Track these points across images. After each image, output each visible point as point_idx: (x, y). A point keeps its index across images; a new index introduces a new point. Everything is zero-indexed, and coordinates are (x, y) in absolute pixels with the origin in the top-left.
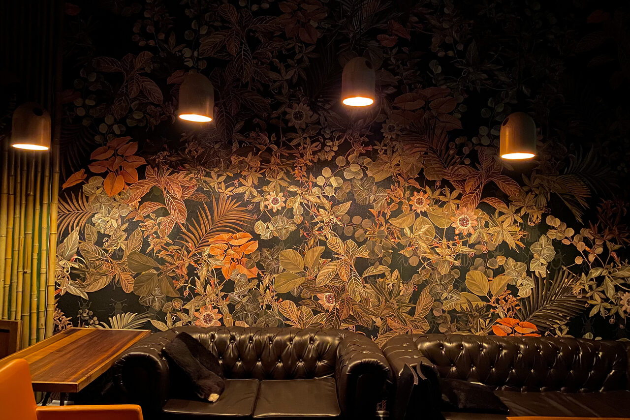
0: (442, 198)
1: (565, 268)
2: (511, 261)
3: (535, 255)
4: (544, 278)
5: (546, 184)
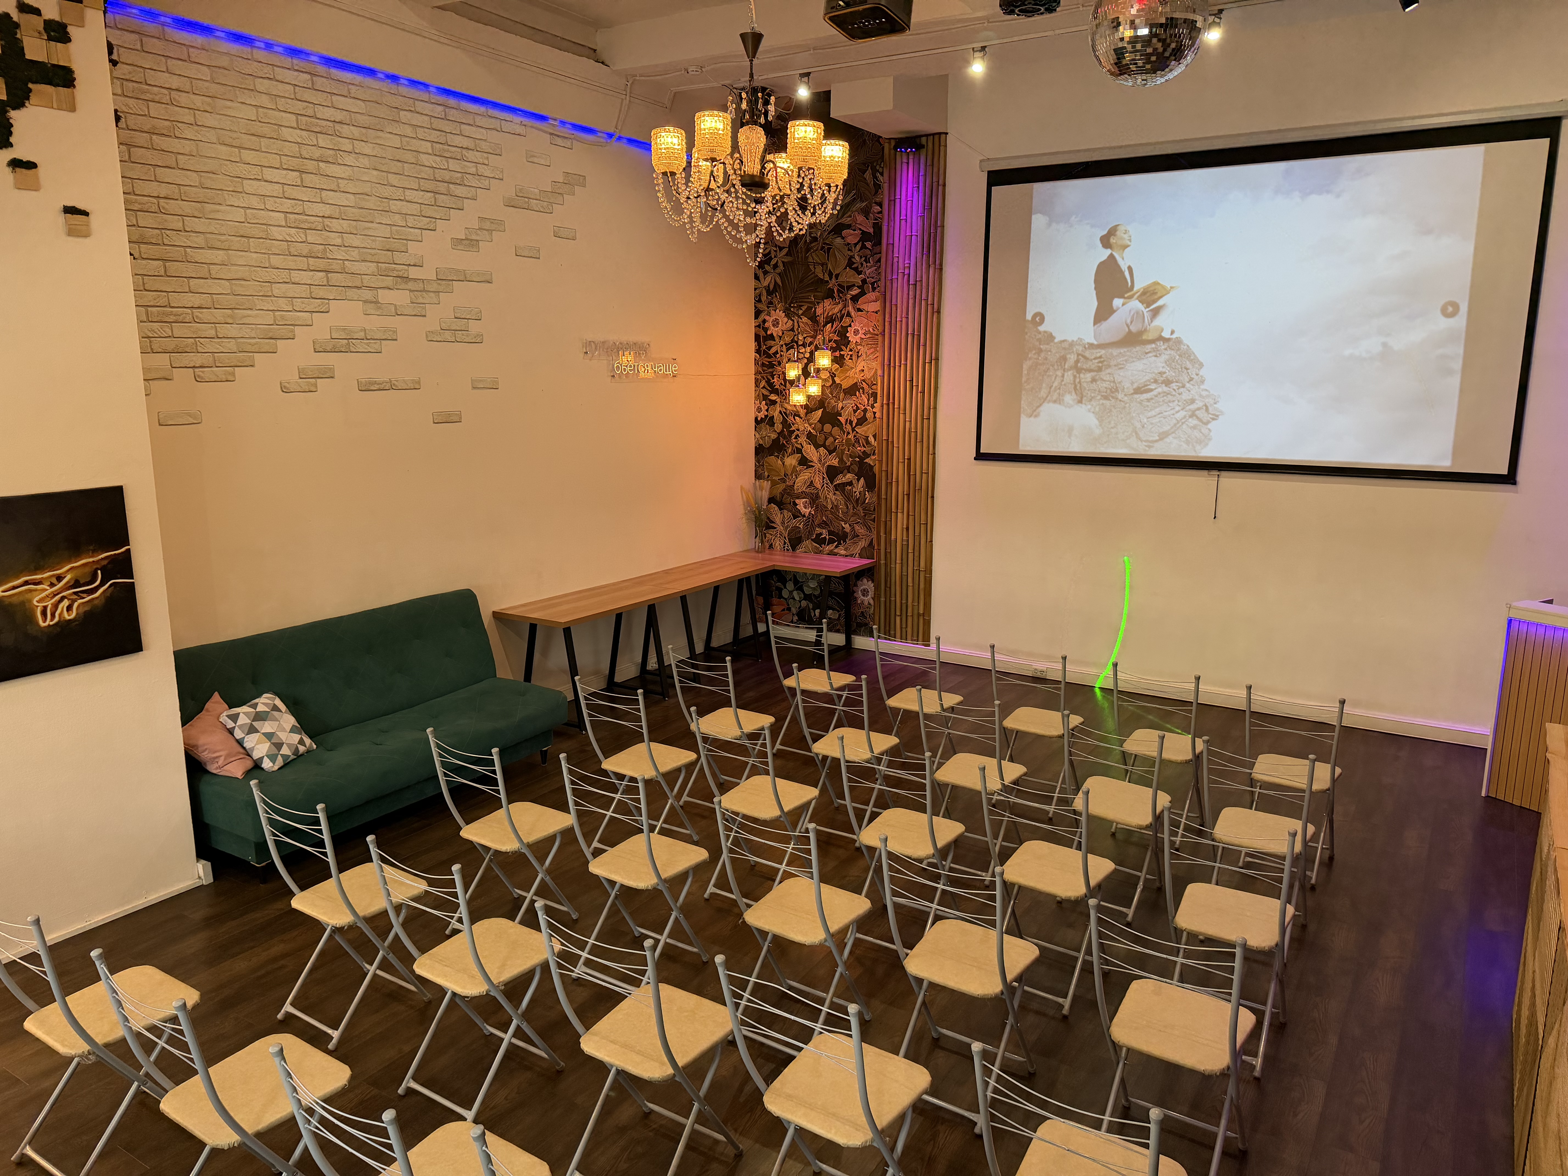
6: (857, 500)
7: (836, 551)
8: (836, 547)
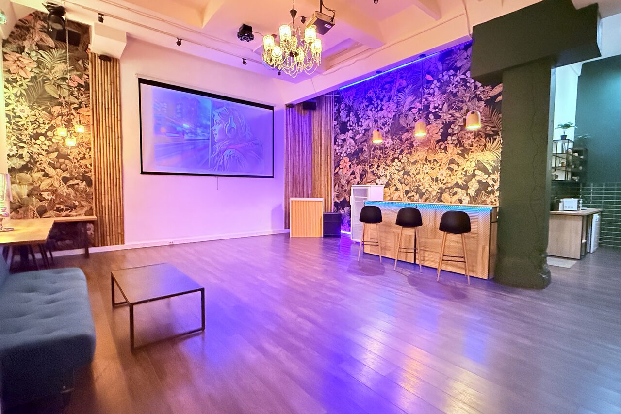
0: (434, 167)
1: (483, 192)
2: (460, 190)
3: (470, 187)
4: (473, 197)
5: (475, 157)
6: (82, 191)
7: (70, 214)
8: (70, 212)
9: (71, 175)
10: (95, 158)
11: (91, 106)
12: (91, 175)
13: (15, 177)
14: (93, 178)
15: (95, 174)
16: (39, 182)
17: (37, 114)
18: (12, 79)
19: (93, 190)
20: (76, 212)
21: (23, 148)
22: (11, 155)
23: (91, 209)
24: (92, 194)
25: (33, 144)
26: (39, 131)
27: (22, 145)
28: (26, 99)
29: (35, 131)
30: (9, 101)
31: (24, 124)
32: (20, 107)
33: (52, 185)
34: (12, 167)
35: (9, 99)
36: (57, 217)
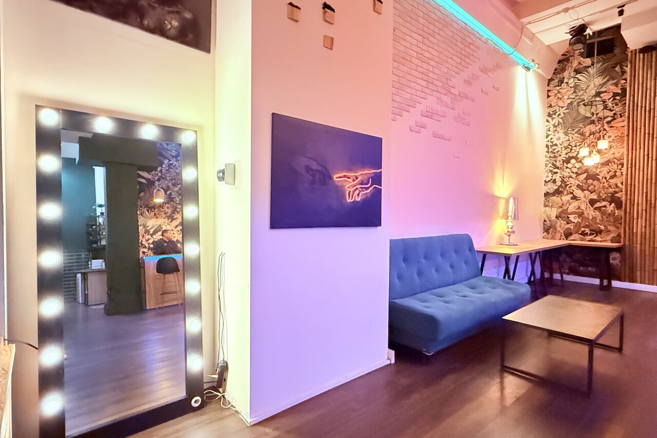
6: (610, 214)
7: (594, 239)
8: (595, 237)
9: (599, 196)
10: (627, 174)
11: (626, 114)
12: (621, 195)
13: (549, 201)
14: (623, 199)
15: (626, 195)
16: (568, 205)
17: (570, 138)
18: (553, 112)
19: (622, 213)
20: (601, 238)
21: (557, 173)
22: (547, 181)
23: (619, 235)
24: (621, 218)
25: (565, 168)
26: (571, 155)
27: (556, 170)
28: (562, 128)
29: (568, 155)
30: (549, 133)
31: (559, 151)
32: (557, 135)
33: (579, 208)
34: (547, 192)
35: (549, 131)
36: (582, 241)
